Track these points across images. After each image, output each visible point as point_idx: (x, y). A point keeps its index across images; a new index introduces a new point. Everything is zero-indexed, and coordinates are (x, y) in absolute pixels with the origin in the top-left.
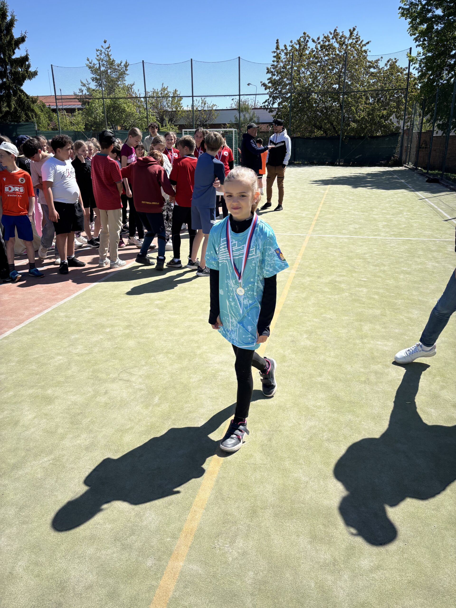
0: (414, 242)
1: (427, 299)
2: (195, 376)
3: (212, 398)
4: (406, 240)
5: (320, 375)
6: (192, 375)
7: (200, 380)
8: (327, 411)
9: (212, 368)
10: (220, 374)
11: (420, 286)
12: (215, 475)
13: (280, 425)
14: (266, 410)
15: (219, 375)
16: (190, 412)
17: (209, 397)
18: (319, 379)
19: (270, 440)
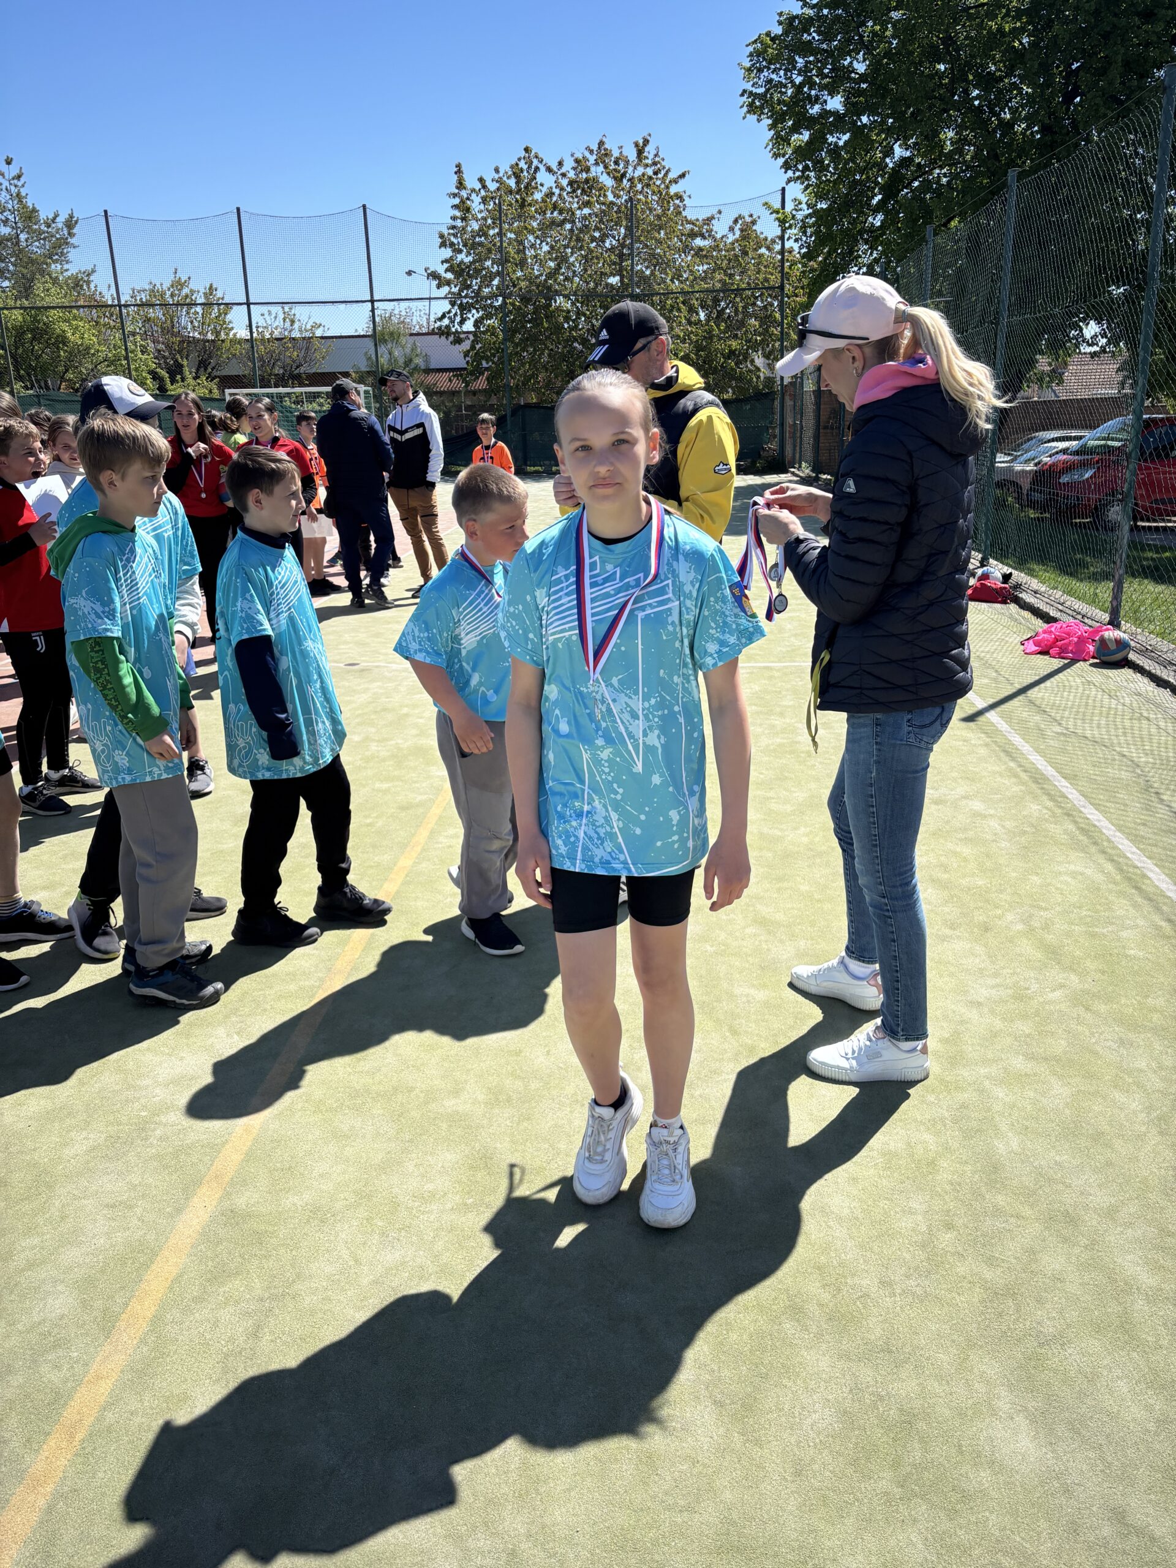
0: (777, 674)
1: (781, 830)
2: (84, 1133)
3: (113, 1206)
4: (760, 668)
5: (456, 1092)
6: (73, 1134)
7: (94, 1149)
8: (449, 1206)
9: (143, 1101)
10: (163, 1119)
11: (771, 794)
12: (50, 1488)
13: (298, 1276)
14: (270, 1229)
15: (160, 1123)
16: (31, 1265)
17: (107, 1206)
18: (450, 1104)
19: (255, 1334)
